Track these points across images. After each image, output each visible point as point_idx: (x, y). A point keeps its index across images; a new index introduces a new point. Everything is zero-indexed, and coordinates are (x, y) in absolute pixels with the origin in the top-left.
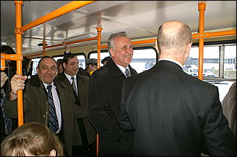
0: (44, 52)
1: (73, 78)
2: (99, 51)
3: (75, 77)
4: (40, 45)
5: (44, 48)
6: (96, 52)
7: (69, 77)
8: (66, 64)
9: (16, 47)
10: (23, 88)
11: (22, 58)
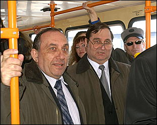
0: (52, 21)
1: (102, 68)
2: (149, 16)
3: (106, 64)
4: (45, 10)
5: (52, 15)
6: (143, 18)
7: (95, 65)
8: (88, 42)
9: (7, 15)
10: (20, 74)
11: (16, 34)
